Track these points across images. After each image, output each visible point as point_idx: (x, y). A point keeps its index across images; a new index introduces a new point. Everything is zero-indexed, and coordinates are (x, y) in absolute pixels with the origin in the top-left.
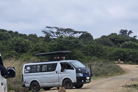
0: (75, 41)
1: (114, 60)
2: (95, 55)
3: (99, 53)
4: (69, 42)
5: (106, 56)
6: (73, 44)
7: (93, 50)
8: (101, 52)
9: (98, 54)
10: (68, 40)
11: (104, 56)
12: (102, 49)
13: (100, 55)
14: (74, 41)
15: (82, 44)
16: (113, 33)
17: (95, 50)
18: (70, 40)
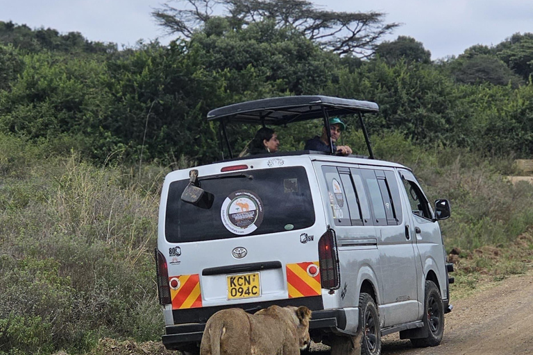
0: (289, 51)
1: (513, 154)
2: (400, 123)
3: (422, 111)
4: (259, 54)
5: (467, 132)
6: (280, 68)
7: (391, 96)
8: (438, 108)
9: (420, 118)
10: (253, 41)
11: (452, 130)
12: (441, 94)
13: (431, 126)
14: (286, 51)
15: (331, 69)
16: (522, 34)
17: (404, 96)
18: (264, 45)
